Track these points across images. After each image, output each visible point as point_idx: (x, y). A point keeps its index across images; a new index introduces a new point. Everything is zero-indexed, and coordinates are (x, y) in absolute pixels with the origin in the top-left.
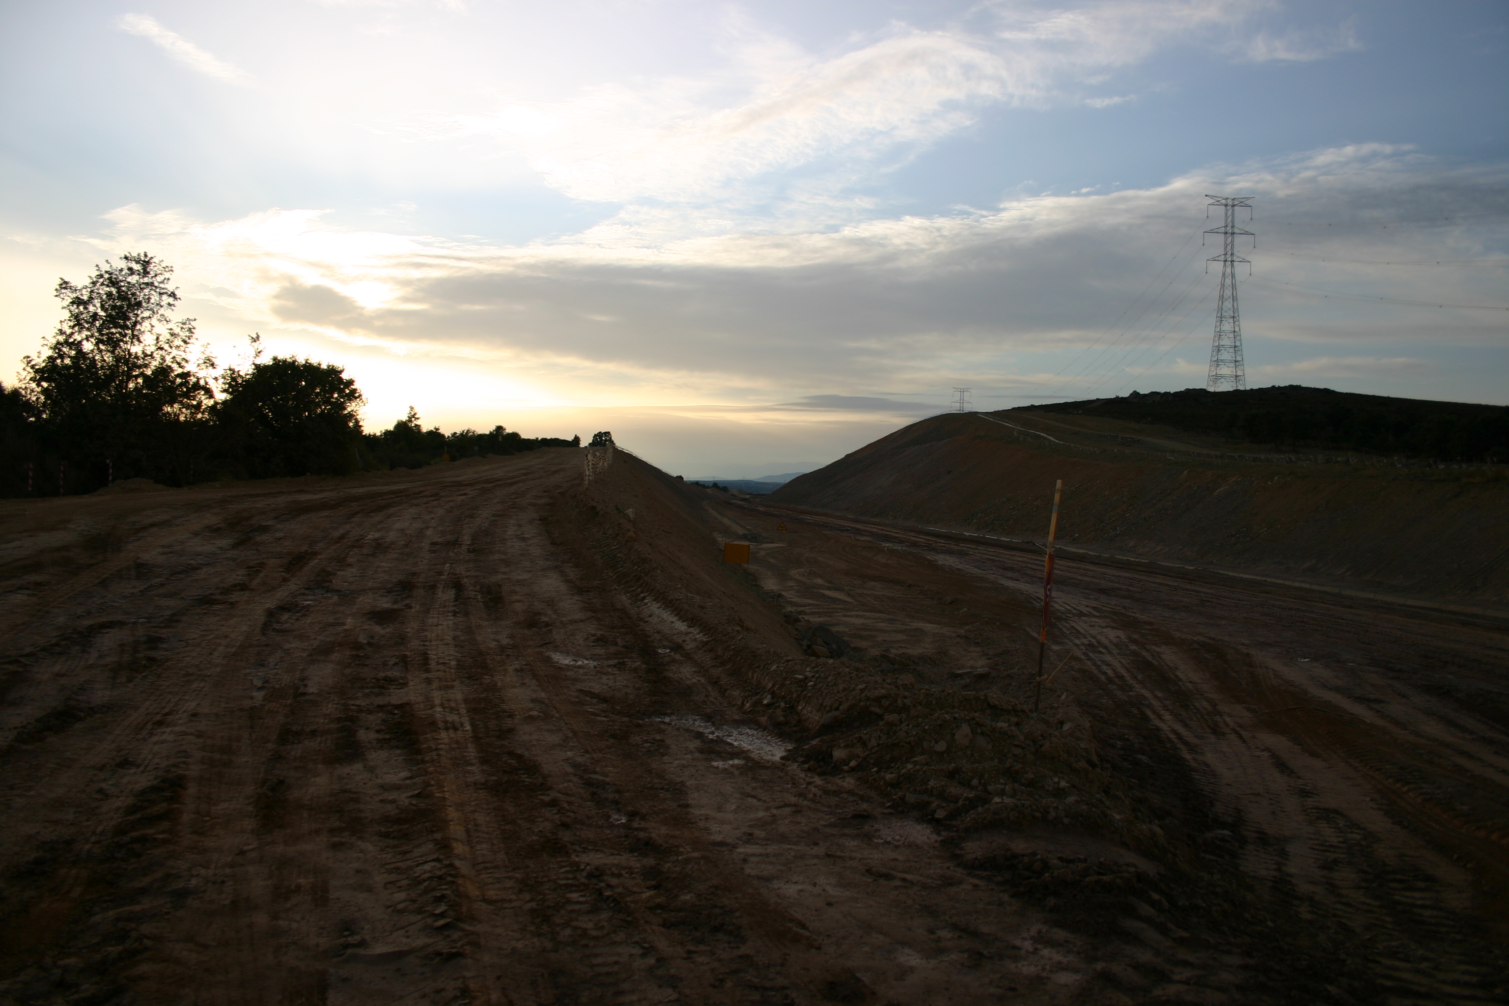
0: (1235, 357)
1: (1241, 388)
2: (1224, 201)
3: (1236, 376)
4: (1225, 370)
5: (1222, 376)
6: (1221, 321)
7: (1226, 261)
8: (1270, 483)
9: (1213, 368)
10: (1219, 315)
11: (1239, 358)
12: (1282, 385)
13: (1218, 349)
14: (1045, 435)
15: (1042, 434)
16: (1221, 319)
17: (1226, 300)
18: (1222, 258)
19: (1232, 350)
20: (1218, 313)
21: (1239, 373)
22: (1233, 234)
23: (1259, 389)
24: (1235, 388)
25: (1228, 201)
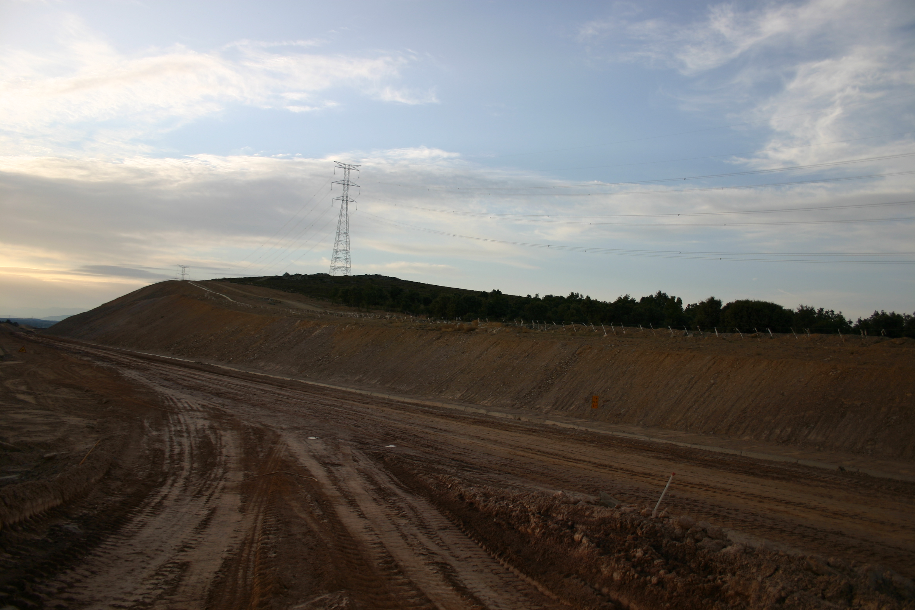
0: (346, 256)
1: (349, 274)
2: (344, 166)
3: (346, 268)
4: (340, 264)
5: (338, 267)
6: (339, 235)
7: (343, 200)
8: (344, 329)
9: (333, 262)
10: (338, 231)
11: (348, 257)
12: (371, 274)
13: (337, 251)
14: (225, 296)
15: (224, 296)
16: (339, 234)
17: (342, 223)
18: (341, 198)
19: (344, 252)
20: (337, 230)
21: (348, 266)
22: (348, 185)
23: (359, 275)
24: (345, 275)
25: (347, 166)
